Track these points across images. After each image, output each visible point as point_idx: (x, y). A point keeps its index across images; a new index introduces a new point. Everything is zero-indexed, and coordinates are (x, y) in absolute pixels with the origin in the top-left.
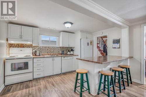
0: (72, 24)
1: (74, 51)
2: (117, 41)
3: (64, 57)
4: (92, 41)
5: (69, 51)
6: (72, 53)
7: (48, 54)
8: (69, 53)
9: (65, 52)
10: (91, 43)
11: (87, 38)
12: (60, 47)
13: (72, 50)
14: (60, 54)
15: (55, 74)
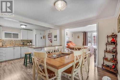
0: (26, 26)
1: (33, 43)
2: (56, 37)
3: (23, 47)
4: (45, 36)
5: (28, 43)
6: (31, 44)
7: (11, 45)
8: (28, 44)
9: (25, 44)
10: (44, 37)
11: (41, 34)
12: (22, 40)
13: (31, 42)
14: (21, 45)
15: (15, 58)
